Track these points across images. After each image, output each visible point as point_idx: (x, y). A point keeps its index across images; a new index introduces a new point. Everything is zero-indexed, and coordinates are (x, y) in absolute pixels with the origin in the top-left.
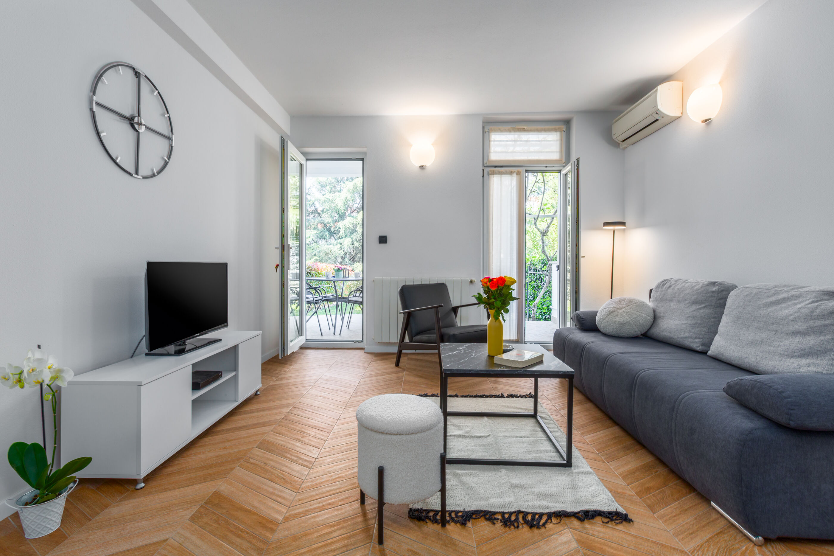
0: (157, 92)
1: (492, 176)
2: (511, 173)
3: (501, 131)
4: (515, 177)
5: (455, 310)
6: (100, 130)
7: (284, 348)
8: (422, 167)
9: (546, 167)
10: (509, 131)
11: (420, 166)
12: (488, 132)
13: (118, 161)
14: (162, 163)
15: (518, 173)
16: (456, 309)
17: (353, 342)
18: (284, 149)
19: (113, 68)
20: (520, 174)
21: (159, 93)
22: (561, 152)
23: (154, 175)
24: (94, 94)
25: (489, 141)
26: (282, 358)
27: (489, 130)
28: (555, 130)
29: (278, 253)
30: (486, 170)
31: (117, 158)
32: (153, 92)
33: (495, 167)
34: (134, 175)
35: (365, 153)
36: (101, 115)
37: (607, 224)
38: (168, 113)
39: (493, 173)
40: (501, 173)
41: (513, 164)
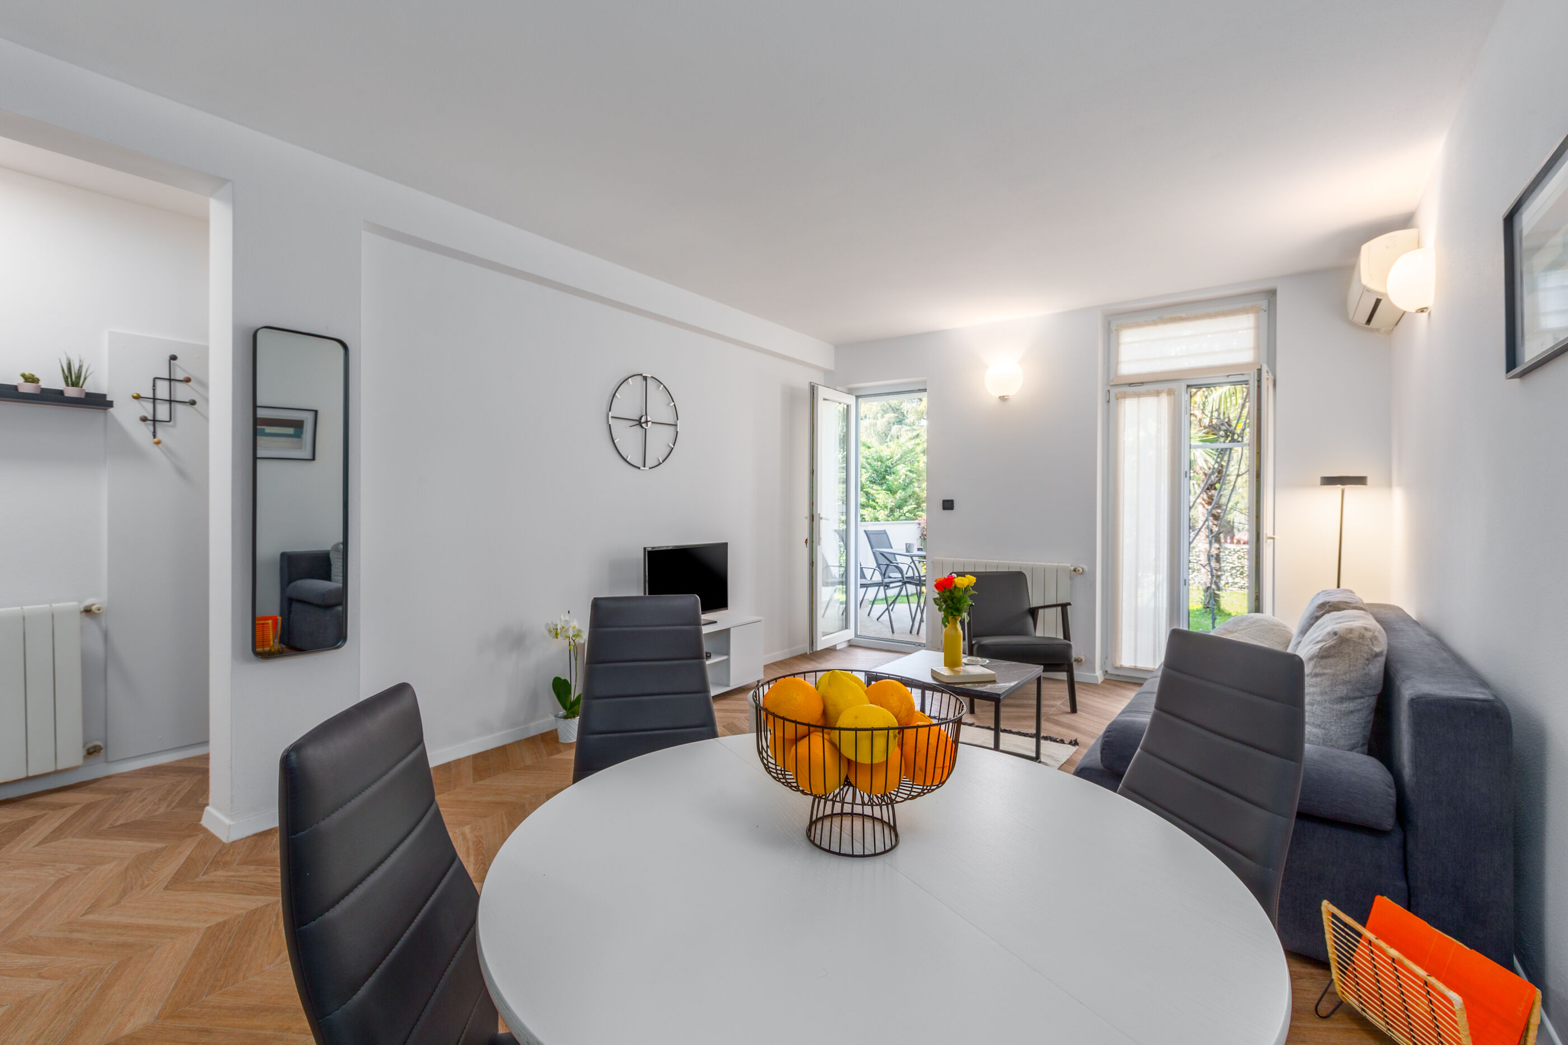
0: (662, 386)
1: (1123, 400)
2: (1158, 393)
3: (1138, 325)
4: (1164, 400)
5: (1033, 612)
6: (614, 438)
7: (812, 641)
8: (1003, 399)
9: (1228, 376)
10: (1155, 323)
11: (1000, 397)
12: (1117, 330)
13: (628, 460)
14: (669, 450)
15: (1170, 392)
16: (1036, 611)
17: (914, 644)
18: (813, 397)
19: (625, 382)
20: (1174, 394)
21: (664, 386)
22: (1257, 348)
23: (660, 464)
24: (610, 411)
25: (1118, 344)
26: (810, 653)
27: (1117, 326)
28: (1245, 311)
29: (806, 523)
30: (1114, 391)
31: (628, 457)
32: (659, 387)
33: (1130, 385)
34: (641, 468)
35: (925, 382)
36: (617, 426)
37: (1329, 481)
38: (673, 402)
39: (1125, 396)
40: (1138, 395)
41: (1160, 379)
